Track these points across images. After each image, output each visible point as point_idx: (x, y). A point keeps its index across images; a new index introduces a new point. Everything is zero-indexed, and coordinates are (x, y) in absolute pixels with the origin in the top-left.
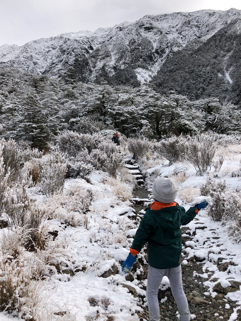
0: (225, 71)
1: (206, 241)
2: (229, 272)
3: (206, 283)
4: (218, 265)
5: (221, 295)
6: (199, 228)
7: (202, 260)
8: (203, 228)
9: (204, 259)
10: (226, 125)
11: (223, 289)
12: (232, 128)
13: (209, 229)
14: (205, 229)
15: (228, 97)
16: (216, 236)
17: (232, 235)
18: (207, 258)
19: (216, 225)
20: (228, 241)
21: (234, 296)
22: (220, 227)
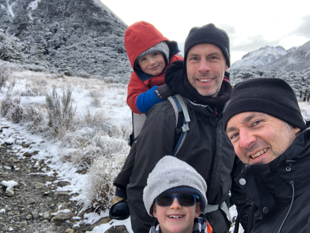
0: (8, 4)
1: (11, 135)
2: (31, 147)
3: (17, 154)
4: (23, 145)
5: (28, 157)
6: (4, 128)
7: (11, 145)
8: (7, 128)
9: (12, 144)
10: (9, 53)
11: (29, 154)
12: (14, 57)
13: (11, 128)
14: (9, 128)
15: (9, 28)
16: (17, 132)
17: (29, 130)
18: (14, 143)
19: (15, 126)
20: (26, 134)
21: (36, 157)
22: (19, 127)
